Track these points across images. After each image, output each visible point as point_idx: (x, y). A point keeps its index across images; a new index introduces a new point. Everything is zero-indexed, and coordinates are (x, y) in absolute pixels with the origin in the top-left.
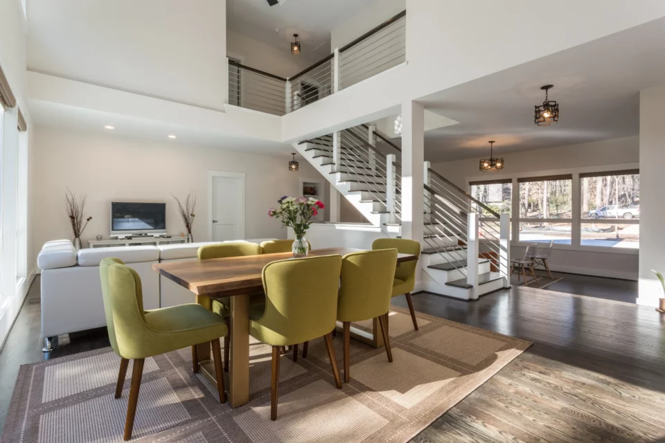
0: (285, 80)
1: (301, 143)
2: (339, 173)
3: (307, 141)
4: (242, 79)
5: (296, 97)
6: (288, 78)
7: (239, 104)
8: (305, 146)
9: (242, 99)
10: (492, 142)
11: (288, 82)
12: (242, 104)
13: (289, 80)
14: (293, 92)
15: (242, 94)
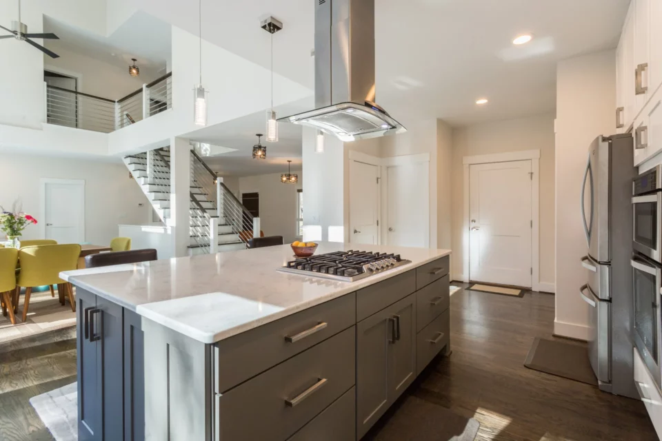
0: (114, 102)
1: (127, 157)
2: (143, 178)
3: (130, 156)
4: (80, 104)
5: (125, 117)
6: (116, 100)
7: (77, 126)
8: (129, 160)
9: (80, 121)
10: (289, 161)
11: (116, 104)
12: (80, 125)
13: (118, 102)
14: (122, 112)
15: (80, 117)
